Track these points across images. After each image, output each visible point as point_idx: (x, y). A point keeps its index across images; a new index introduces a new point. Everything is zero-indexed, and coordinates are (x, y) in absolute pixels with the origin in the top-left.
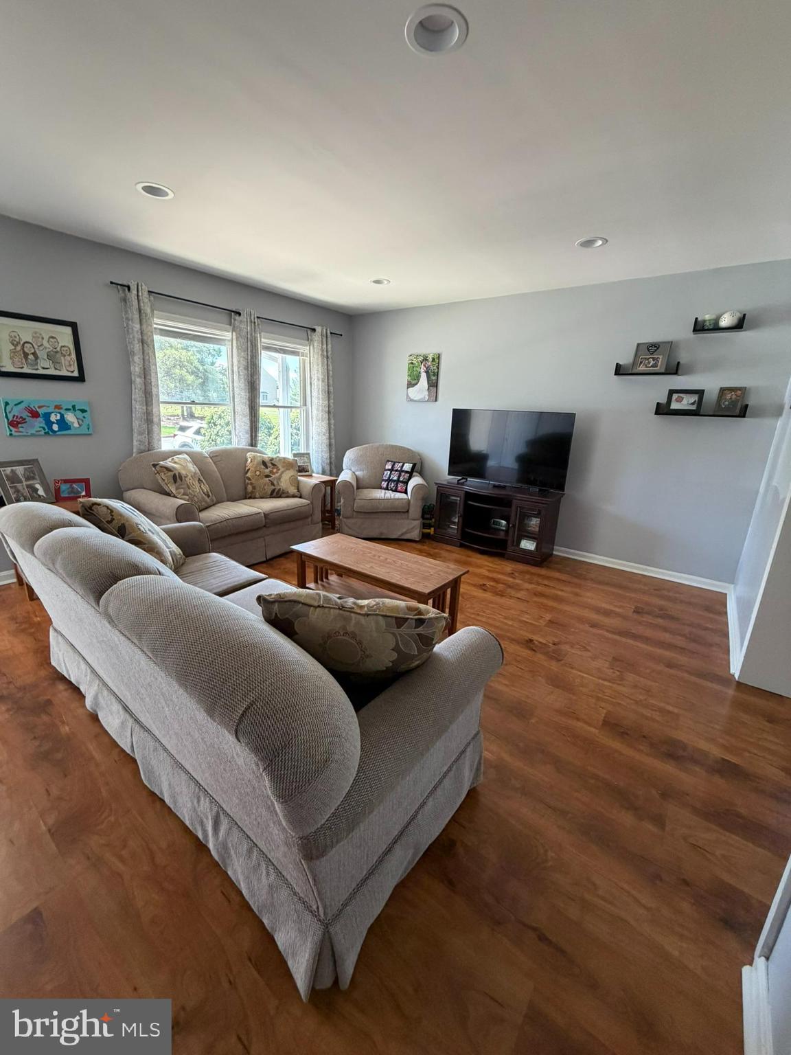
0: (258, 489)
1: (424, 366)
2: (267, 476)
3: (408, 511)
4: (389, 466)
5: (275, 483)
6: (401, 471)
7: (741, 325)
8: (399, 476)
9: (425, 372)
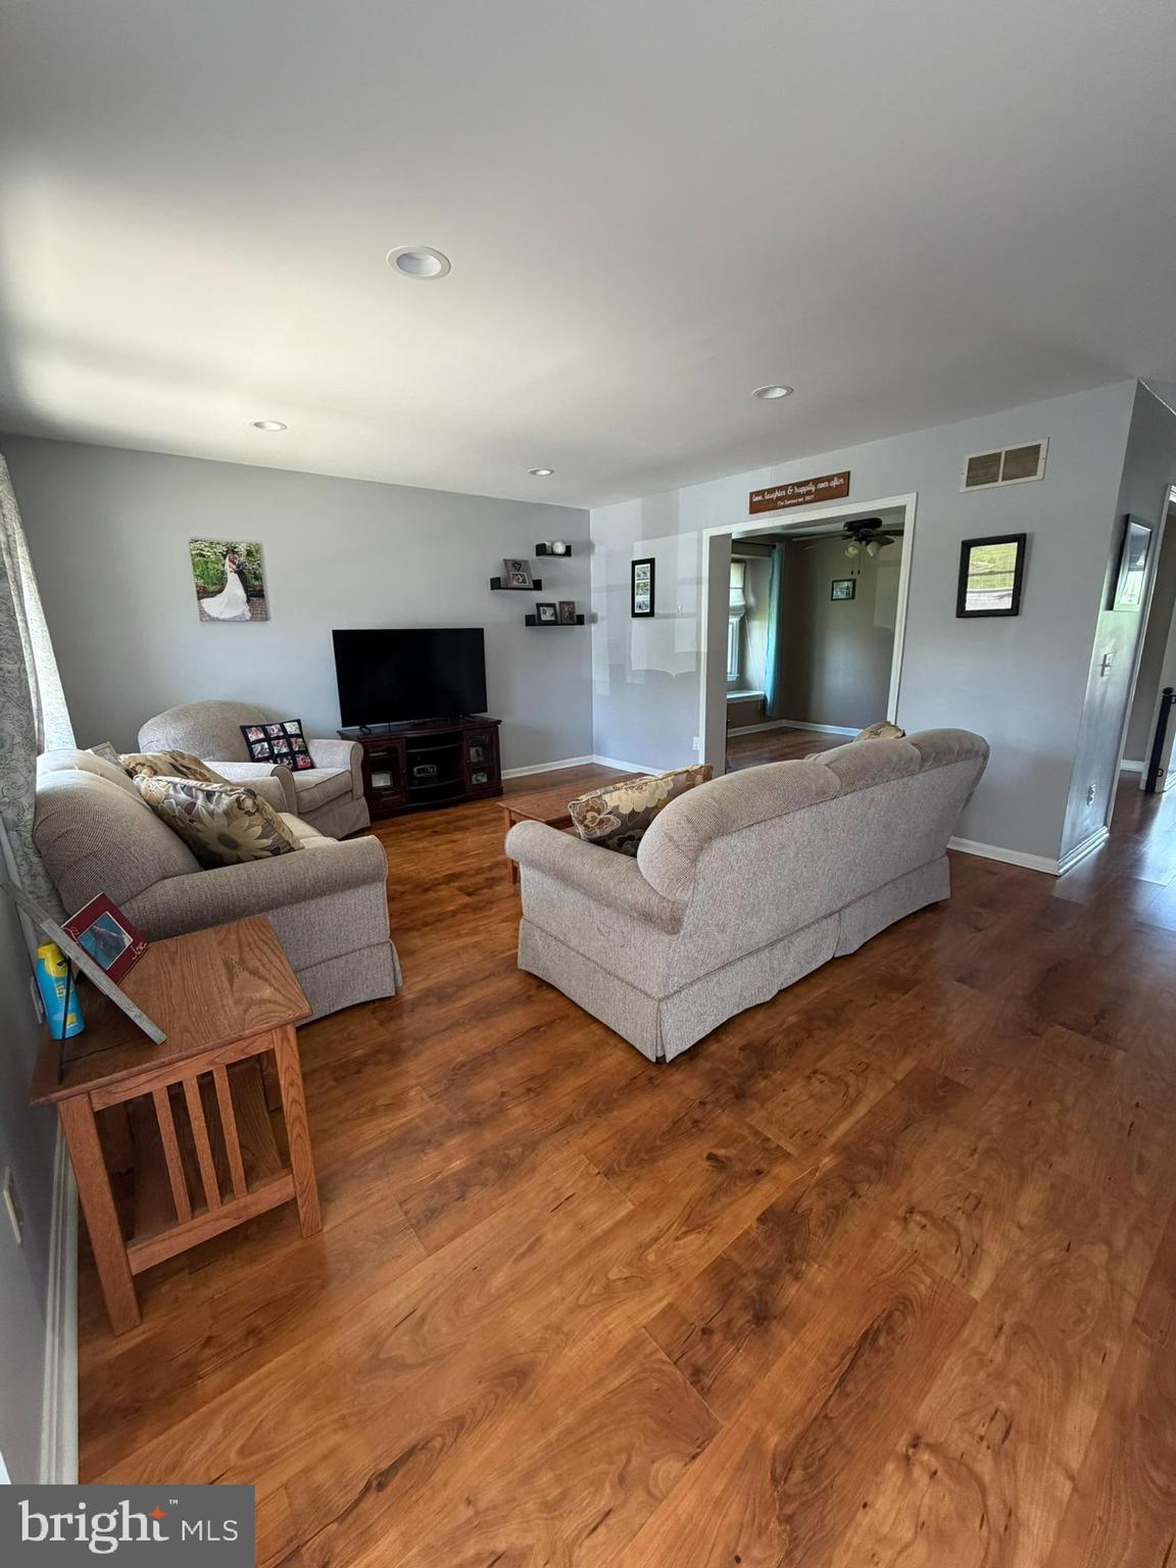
1: (232, 561)
3: (351, 791)
4: (257, 735)
6: (287, 737)
7: (568, 552)
8: (290, 745)
9: (235, 572)
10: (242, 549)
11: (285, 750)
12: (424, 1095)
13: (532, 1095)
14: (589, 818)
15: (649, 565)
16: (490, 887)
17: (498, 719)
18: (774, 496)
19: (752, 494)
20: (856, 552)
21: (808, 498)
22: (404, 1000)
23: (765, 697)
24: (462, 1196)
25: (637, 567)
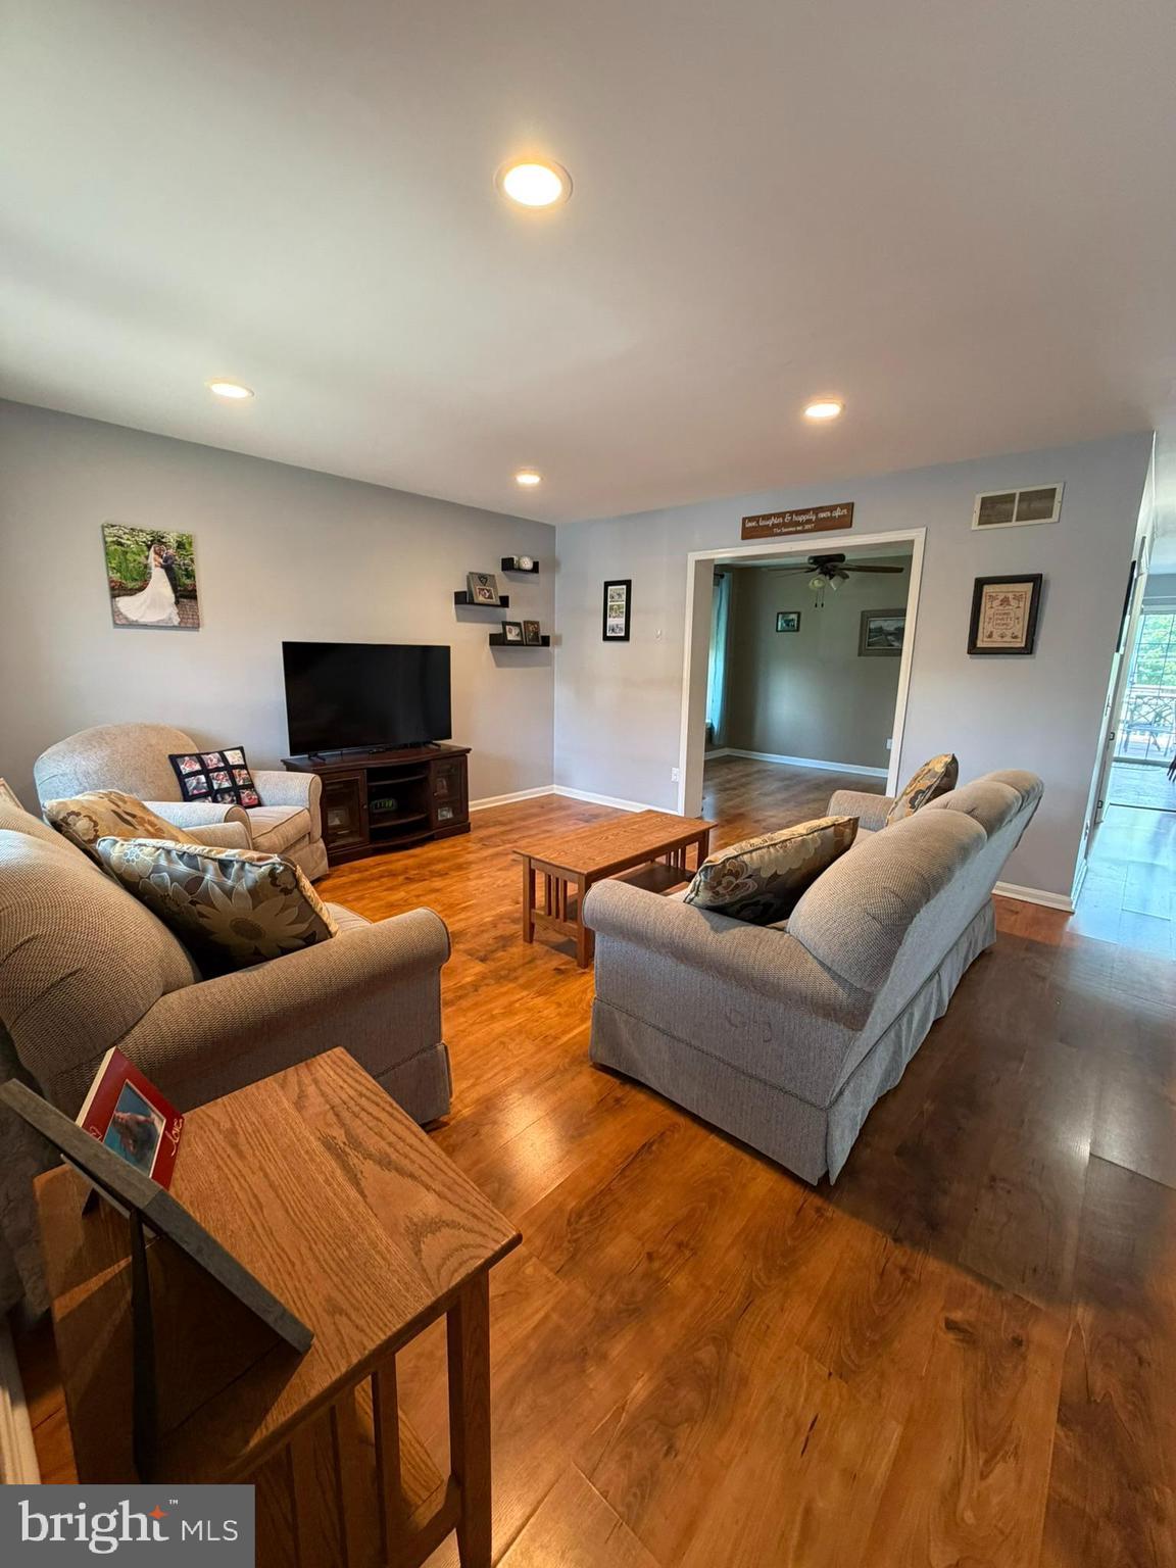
1: (157, 553)
3: (310, 830)
4: (190, 766)
6: (229, 769)
7: (535, 568)
8: (232, 778)
9: (162, 567)
10: (171, 539)
11: (226, 784)
12: (545, 1271)
13: (687, 1253)
14: (724, 881)
15: (624, 587)
16: (504, 948)
17: (465, 746)
18: (770, 523)
19: (744, 519)
20: (820, 585)
21: (807, 527)
22: (459, 1118)
23: (712, 724)
24: (670, 1448)
25: (610, 588)
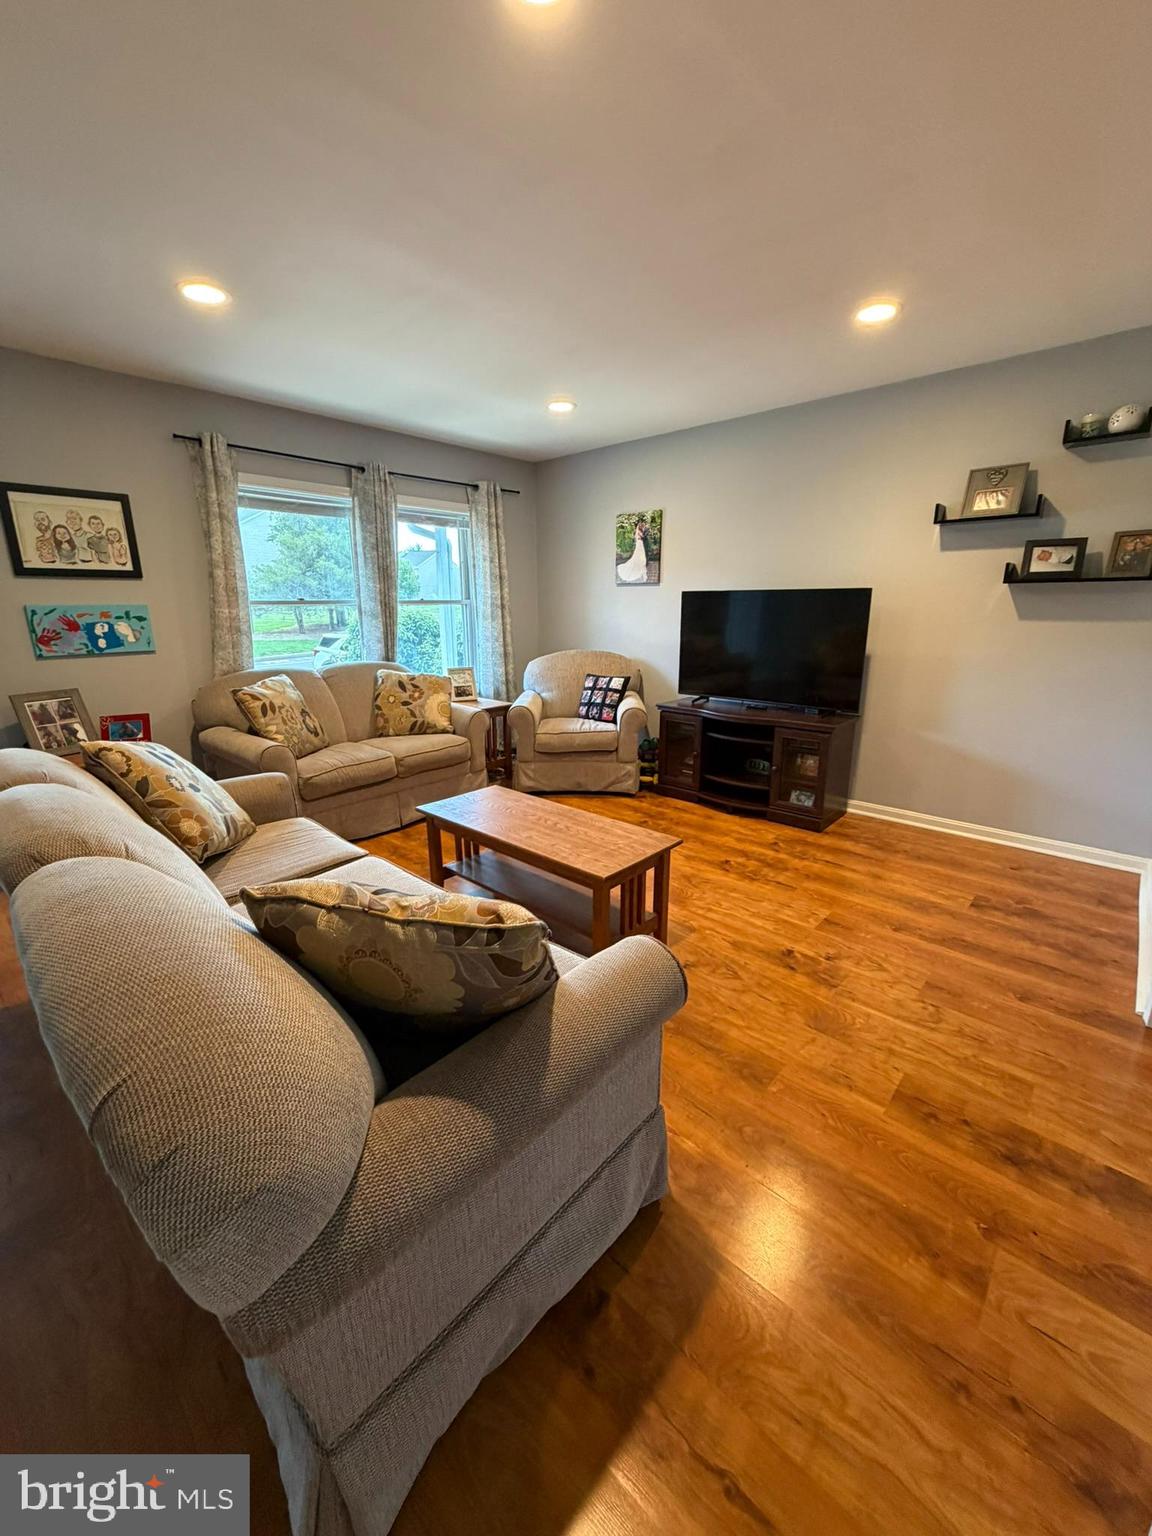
0: (391, 723)
1: (640, 529)
2: (405, 703)
3: (617, 750)
4: (589, 683)
5: (417, 713)
6: (607, 690)
8: (604, 697)
9: (642, 538)
11: (599, 700)
